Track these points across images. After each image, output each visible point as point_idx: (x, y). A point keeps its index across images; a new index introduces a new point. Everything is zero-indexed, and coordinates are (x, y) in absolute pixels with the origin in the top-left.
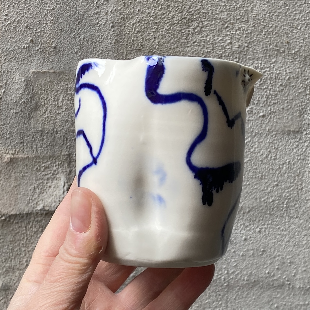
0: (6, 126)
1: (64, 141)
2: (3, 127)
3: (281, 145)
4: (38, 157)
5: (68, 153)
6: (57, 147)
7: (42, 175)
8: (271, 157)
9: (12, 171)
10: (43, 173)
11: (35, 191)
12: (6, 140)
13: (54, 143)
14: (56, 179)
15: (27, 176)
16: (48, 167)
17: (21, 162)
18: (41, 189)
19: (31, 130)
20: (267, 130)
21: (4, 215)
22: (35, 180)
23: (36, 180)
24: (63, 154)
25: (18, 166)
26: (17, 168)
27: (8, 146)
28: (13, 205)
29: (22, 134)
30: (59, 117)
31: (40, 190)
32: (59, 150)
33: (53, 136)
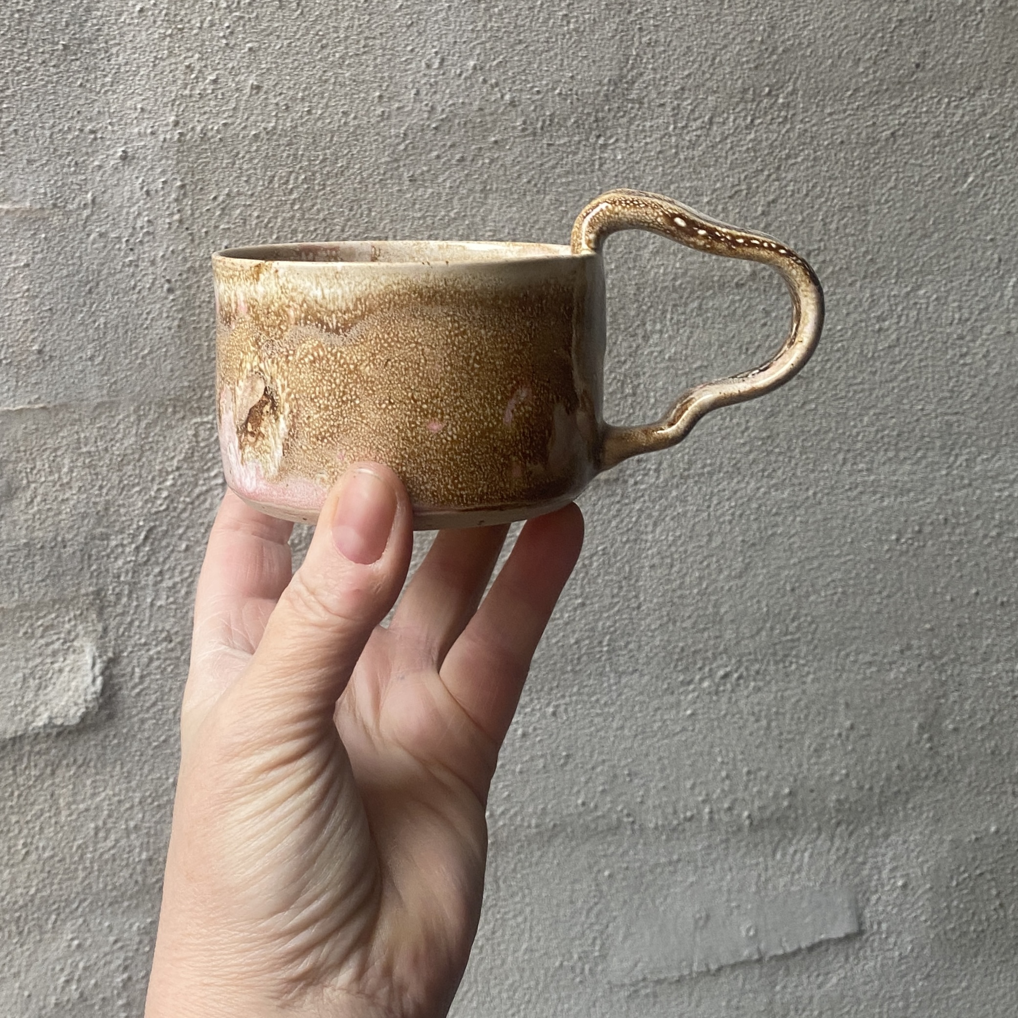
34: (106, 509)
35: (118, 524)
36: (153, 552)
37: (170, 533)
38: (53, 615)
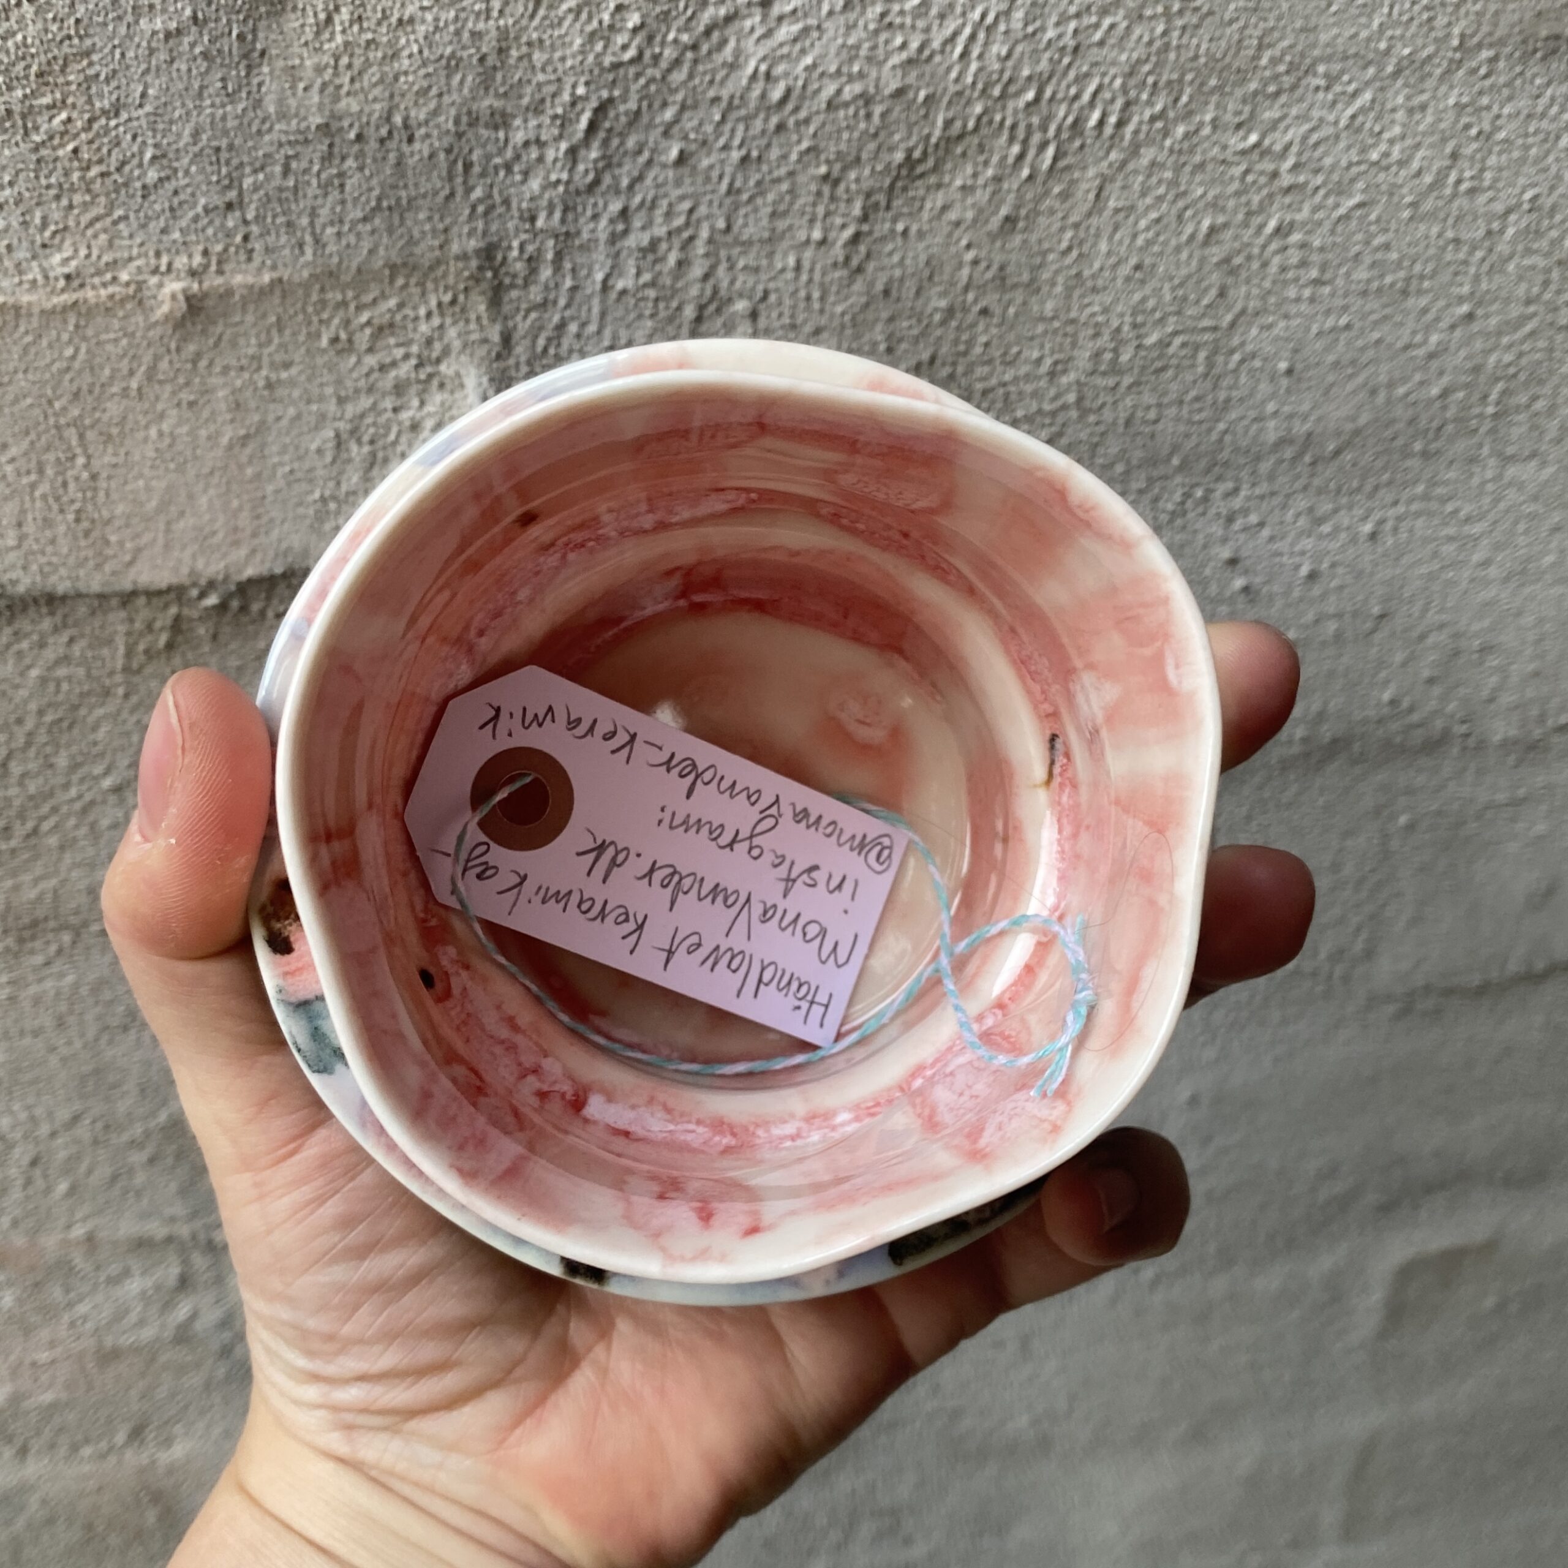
0: (130, 120)
1: (451, 178)
2: (113, 123)
3: (1510, 116)
4: (329, 277)
5: (482, 244)
6: (422, 216)
7: (365, 370)
8: (1459, 182)
9: (211, 364)
10: (371, 361)
11: (344, 456)
12: (144, 197)
13: (403, 194)
14: (442, 386)
15: (292, 383)
16: (391, 325)
17: (244, 310)
18: (372, 442)
19: (270, 130)
20: (1455, 42)
21: (211, 585)
22: (334, 400)
23: (341, 401)
24: (455, 248)
25: (236, 336)
26: (234, 344)
27: (164, 231)
28: (248, 532)
29: (224, 155)
30: (410, 43)
31: (366, 449)
32: (434, 231)
33: (392, 157)
34: (501, 51)
35: (528, 90)
36: (608, 163)
37: (645, 119)
38: (392, 303)
